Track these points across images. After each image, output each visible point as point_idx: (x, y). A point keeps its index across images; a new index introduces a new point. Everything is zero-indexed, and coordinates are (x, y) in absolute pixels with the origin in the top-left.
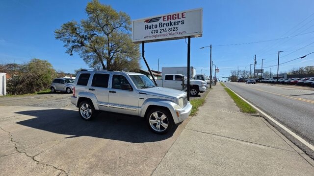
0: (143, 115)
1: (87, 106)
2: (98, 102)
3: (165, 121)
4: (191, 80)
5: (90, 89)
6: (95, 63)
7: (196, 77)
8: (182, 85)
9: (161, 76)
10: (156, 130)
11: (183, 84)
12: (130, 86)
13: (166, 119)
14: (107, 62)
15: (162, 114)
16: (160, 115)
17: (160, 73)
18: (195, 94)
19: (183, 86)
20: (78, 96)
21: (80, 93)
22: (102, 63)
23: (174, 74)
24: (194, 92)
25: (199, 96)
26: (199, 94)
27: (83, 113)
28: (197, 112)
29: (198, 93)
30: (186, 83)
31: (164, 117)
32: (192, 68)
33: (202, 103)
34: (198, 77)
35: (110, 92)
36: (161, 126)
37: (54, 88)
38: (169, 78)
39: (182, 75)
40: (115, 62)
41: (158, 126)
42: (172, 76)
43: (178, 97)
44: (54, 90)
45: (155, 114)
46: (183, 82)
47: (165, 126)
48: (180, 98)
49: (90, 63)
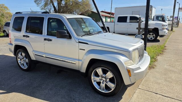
0: (84, 70)
1: (24, 54)
2: (33, 51)
3: (112, 80)
4: (150, 22)
5: (24, 36)
6: (46, 4)
7: (155, 18)
8: (137, 28)
9: (113, 18)
10: (100, 90)
11: (139, 28)
12: (68, 33)
13: (113, 78)
14: (58, 4)
15: (108, 71)
16: (105, 72)
17: (113, 14)
18: (153, 38)
19: (139, 31)
20: (14, 43)
21: (16, 40)
22: (53, 4)
23: (129, 16)
24: (151, 36)
25: (158, 41)
26: (158, 38)
27: (20, 63)
28: (156, 63)
29: (156, 37)
30: (143, 26)
31: (110, 75)
32: (152, 7)
33: (162, 51)
34: (157, 18)
35: (45, 39)
36: (106, 85)
37: (6, 32)
38: (122, 19)
39: (138, 16)
40: (66, 4)
41: (103, 85)
42: (126, 17)
43: (131, 49)
44: (7, 33)
45: (99, 71)
46: (139, 25)
47: (112, 86)
48: (134, 50)
49: (41, 5)
